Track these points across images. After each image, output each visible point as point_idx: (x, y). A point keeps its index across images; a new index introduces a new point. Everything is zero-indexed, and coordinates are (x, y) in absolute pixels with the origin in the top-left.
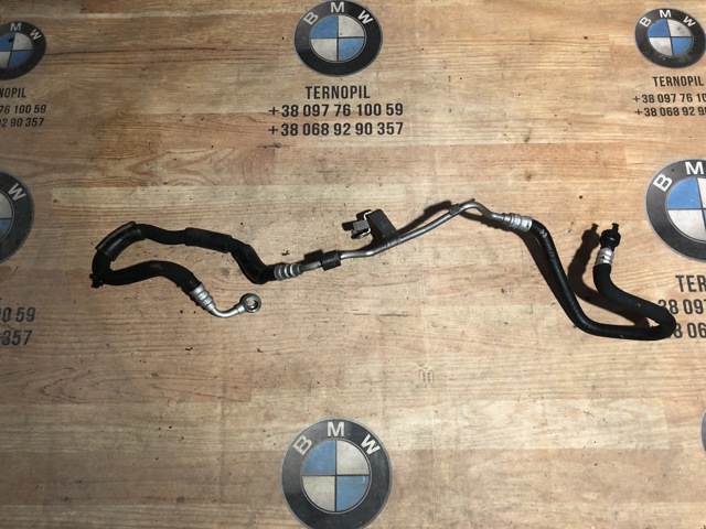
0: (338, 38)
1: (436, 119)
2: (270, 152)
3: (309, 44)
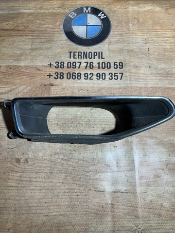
0: (87, 25)
1: (142, 72)
2: (48, 88)
3: (71, 28)
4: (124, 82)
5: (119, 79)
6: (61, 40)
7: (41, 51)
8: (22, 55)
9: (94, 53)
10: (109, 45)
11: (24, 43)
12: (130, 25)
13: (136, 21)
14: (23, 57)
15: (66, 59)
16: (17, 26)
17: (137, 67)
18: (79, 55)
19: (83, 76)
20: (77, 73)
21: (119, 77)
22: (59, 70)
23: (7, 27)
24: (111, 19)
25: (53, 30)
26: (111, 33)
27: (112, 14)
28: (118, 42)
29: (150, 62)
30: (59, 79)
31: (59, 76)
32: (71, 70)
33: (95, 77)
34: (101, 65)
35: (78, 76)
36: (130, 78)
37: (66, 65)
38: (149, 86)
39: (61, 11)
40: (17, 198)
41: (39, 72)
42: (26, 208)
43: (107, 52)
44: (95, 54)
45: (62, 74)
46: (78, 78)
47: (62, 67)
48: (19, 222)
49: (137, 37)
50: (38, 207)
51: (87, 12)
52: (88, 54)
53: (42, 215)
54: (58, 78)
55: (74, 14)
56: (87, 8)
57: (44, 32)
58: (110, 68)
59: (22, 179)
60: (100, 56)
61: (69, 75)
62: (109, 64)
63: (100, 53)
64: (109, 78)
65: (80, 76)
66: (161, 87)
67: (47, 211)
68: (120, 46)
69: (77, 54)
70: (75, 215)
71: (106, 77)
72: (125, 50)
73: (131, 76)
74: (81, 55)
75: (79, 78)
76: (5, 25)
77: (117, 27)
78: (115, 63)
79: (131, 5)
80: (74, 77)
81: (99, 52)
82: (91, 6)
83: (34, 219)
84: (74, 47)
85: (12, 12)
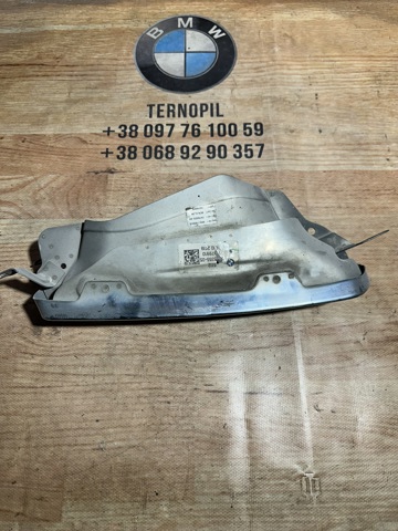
0: (186, 52)
1: (304, 141)
2: (102, 178)
3: (152, 59)
4: (265, 163)
5: (255, 157)
6: (131, 83)
7: (89, 105)
8: (49, 114)
9: (202, 105)
10: (232, 90)
11: (53, 90)
12: (277, 49)
13: (288, 41)
14: (50, 118)
15: (142, 119)
16: (39, 57)
17: (292, 131)
18: (169, 111)
19: (178, 153)
20: (164, 145)
21: (256, 153)
22: (127, 142)
23: (16, 59)
24: (235, 39)
25: (115, 62)
26: (237, 66)
27: (237, 29)
28: (251, 83)
29: (320, 121)
30: (126, 160)
31: (127, 153)
32: (153, 141)
34: (215, 130)
35: (168, 152)
36: (279, 154)
37: (141, 130)
38: (320, 169)
39: (131, 26)
40: (34, 412)
41: (84, 146)
42: (52, 434)
43: (228, 103)
44: (204, 108)
45: (133, 149)
46: (167, 157)
47: (133, 134)
48: (37, 465)
49: (291, 72)
50: (80, 431)
51: (185, 26)
52: (188, 108)
53: (88, 447)
54: (124, 157)
55: (157, 30)
56: (185, 18)
57: (94, 67)
58: (236, 134)
59: (45, 369)
61: (148, 151)
62: (233, 127)
63: (215, 106)
64: (235, 156)
65: (172, 152)
66: (346, 172)
67: (99, 439)
68: (255, 91)
69: (165, 108)
70: (163, 445)
71: (228, 153)
72: (266, 98)
73: (281, 148)
74: (173, 111)
75: (170, 155)
76: (13, 56)
77: (248, 53)
78: (245, 125)
79: (277, 10)
80: (159, 155)
81: (212, 105)
82: (193, 14)
83: (70, 457)
84: (158, 94)
85: (29, 30)
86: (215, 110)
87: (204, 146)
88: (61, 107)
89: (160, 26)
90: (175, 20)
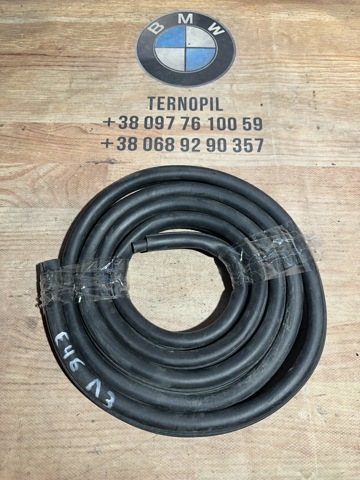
4: (265, 157)
5: (255, 151)
6: (131, 75)
7: (90, 95)
8: (49, 103)
9: (202, 99)
10: (232, 85)
11: (54, 80)
12: (275, 48)
13: (286, 40)
15: (142, 111)
16: (41, 48)
17: (291, 127)
18: (169, 103)
19: (177, 145)
20: (164, 138)
21: (255, 148)
22: (128, 133)
23: (19, 49)
24: (234, 36)
25: (116, 55)
26: (236, 62)
27: (236, 27)
28: (250, 79)
29: (318, 118)
30: (126, 151)
31: (127, 144)
32: (153, 133)
33: (203, 147)
34: (215, 124)
35: (168, 144)
36: (278, 149)
37: (141, 122)
38: (320, 164)
40: (26, 410)
42: (45, 435)
43: (227, 98)
44: (204, 102)
45: (133, 141)
46: (167, 149)
47: (134, 125)
49: (288, 70)
50: (75, 432)
51: (185, 22)
52: (188, 101)
53: (83, 450)
54: (124, 149)
55: (158, 25)
57: (96, 59)
58: (235, 128)
59: (39, 365)
60: (214, 105)
61: (148, 143)
62: (232, 121)
63: (214, 100)
64: (234, 149)
65: (172, 144)
66: (344, 168)
67: (95, 441)
68: (254, 87)
69: (165, 101)
71: (227, 146)
72: (265, 94)
73: (280, 144)
74: (173, 104)
75: (170, 147)
76: (16, 46)
77: (246, 50)
78: (244, 119)
79: (275, 11)
80: (159, 147)
81: (211, 99)
82: (193, 11)
83: (64, 460)
84: (159, 87)
85: (32, 21)
86: (214, 104)
87: (204, 139)
88: (61, 96)
89: (161, 20)
90: (175, 16)
